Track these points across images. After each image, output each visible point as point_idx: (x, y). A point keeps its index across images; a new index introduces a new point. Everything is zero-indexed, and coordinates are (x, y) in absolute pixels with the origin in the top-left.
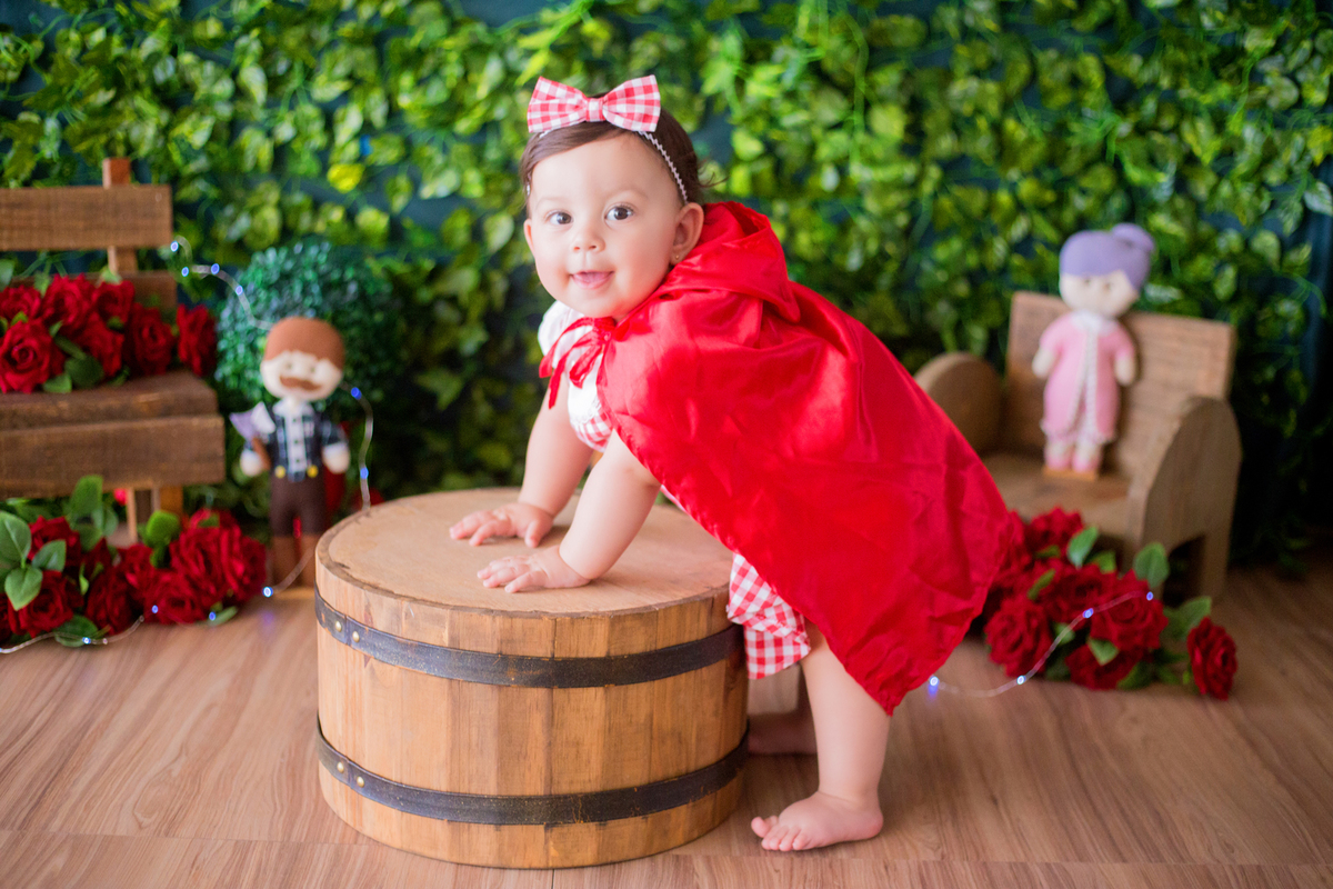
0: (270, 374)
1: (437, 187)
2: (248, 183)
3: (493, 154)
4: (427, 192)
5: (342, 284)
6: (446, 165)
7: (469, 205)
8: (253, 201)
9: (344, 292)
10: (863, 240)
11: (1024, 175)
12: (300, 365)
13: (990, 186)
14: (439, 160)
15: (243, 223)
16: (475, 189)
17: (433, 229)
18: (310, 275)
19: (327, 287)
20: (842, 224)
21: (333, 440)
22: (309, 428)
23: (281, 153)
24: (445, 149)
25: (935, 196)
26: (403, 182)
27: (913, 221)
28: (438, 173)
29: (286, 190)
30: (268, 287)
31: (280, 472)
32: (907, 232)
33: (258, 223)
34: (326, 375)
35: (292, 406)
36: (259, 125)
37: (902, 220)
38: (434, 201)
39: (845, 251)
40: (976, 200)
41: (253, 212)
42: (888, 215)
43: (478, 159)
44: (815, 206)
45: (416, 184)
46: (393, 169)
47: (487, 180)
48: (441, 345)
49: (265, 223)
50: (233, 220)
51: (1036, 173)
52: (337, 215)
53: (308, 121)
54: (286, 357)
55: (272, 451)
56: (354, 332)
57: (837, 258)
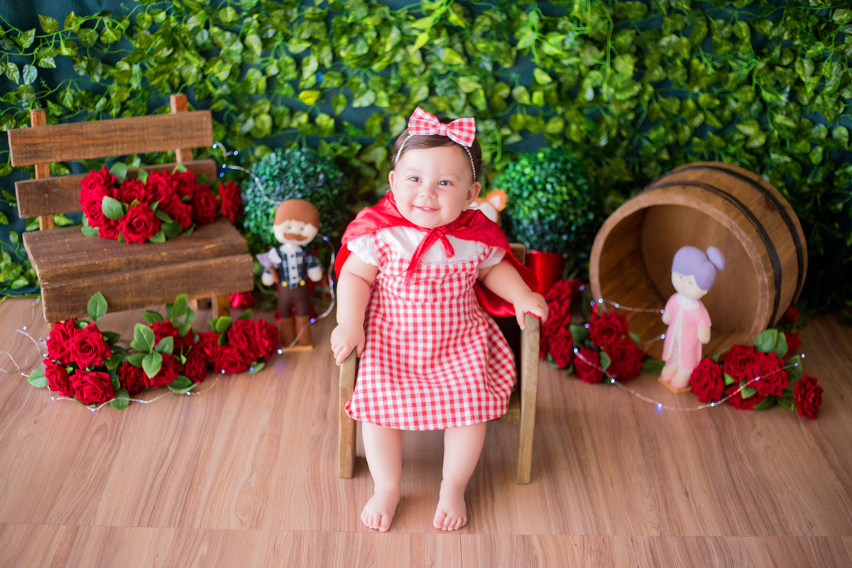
0: (278, 231)
1: (363, 101)
2: (252, 100)
3: (394, 82)
4: (356, 104)
5: (315, 174)
6: (368, 88)
7: (381, 111)
8: (255, 111)
9: (317, 180)
10: (609, 129)
11: (702, 91)
12: (295, 227)
13: (682, 97)
14: (363, 86)
15: (250, 124)
16: (384, 104)
17: (360, 126)
18: (298, 171)
19: (307, 178)
20: (596, 119)
21: (313, 265)
22: (300, 260)
23: (271, 82)
24: (366, 80)
25: (650, 102)
26: (342, 97)
27: (638, 116)
28: (362, 93)
29: (274, 103)
30: (274, 178)
31: (284, 284)
32: (634, 123)
33: (259, 125)
34: (309, 231)
35: (290, 248)
36: (257, 67)
37: (631, 116)
38: (361, 109)
39: (598, 136)
40: (674, 106)
41: (255, 117)
42: (623, 114)
43: (386, 85)
44: (580, 110)
45: (350, 99)
46: (336, 90)
47: (390, 97)
48: (365, 189)
49: (263, 123)
50: (244, 122)
51: (708, 90)
52: (304, 118)
53: (287, 65)
54: (287, 223)
55: (280, 272)
56: (322, 202)
57: (593, 139)
